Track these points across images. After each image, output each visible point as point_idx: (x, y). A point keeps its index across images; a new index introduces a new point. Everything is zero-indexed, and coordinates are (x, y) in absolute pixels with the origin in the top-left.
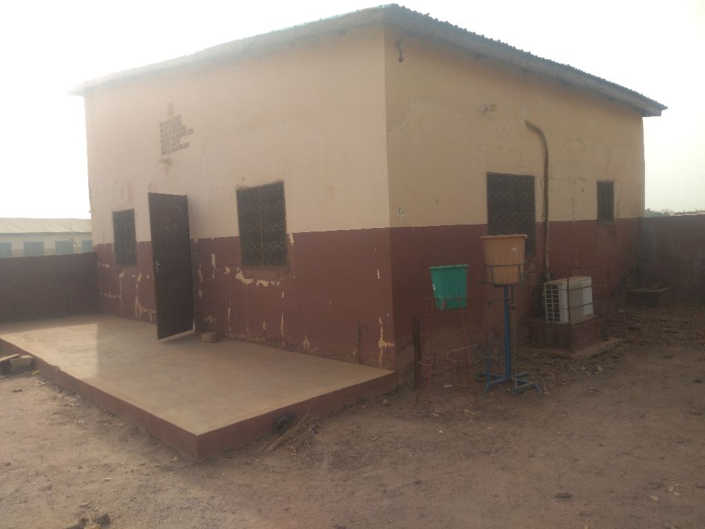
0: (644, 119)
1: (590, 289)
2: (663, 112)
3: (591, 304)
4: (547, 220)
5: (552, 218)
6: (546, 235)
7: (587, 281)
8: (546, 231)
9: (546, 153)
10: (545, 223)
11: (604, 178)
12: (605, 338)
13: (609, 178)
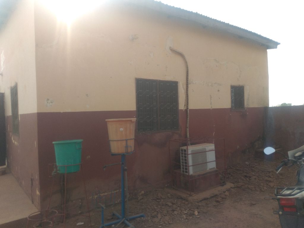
0: (268, 50)
1: (214, 152)
2: (278, 46)
3: (214, 161)
4: (187, 108)
5: (191, 106)
6: (187, 117)
7: (212, 146)
8: (187, 115)
9: (187, 67)
10: (186, 110)
11: (236, 83)
12: (223, 184)
13: (241, 84)
